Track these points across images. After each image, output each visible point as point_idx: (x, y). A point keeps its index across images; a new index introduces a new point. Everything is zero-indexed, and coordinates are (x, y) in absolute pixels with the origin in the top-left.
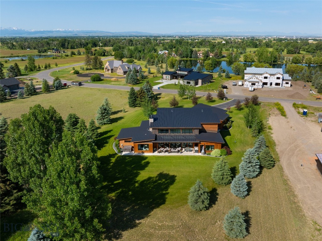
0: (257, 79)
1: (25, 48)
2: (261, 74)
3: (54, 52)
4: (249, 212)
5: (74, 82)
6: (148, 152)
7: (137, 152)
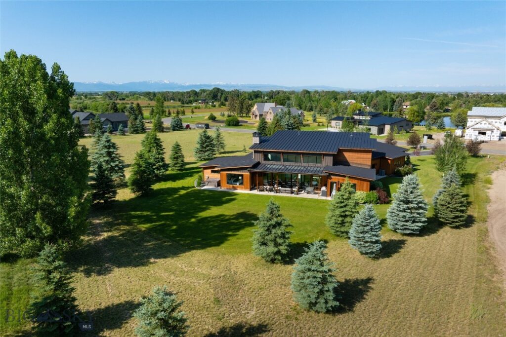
0: (489, 124)
1: (168, 99)
2: (499, 117)
3: (200, 103)
4: (374, 280)
5: (199, 123)
6: (242, 188)
7: (225, 188)
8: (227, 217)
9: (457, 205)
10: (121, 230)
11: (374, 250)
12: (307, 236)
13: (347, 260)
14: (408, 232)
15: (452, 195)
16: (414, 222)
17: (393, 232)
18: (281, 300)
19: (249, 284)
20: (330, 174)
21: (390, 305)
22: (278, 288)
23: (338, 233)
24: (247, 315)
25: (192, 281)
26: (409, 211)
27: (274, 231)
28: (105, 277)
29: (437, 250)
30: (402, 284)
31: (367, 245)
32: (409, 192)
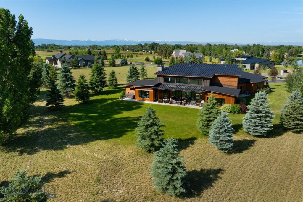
1: (125, 49)
3: (143, 51)
4: (224, 171)
5: (137, 62)
6: (148, 100)
7: (138, 100)
8: (131, 119)
9: (298, 115)
10: (58, 124)
11: (227, 147)
12: (183, 134)
13: (207, 153)
14: (257, 134)
15: (294, 108)
16: (262, 127)
17: (247, 134)
18: (146, 183)
19: (127, 168)
20: (207, 92)
21: (232, 193)
22: (147, 173)
23: (205, 133)
24: (116, 193)
25: (88, 163)
26: (259, 118)
27: (150, 129)
28: (31, 156)
29: (280, 149)
30: (245, 176)
31: (222, 143)
32: (259, 104)
